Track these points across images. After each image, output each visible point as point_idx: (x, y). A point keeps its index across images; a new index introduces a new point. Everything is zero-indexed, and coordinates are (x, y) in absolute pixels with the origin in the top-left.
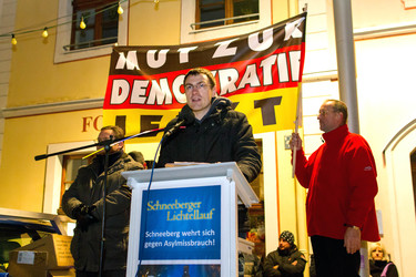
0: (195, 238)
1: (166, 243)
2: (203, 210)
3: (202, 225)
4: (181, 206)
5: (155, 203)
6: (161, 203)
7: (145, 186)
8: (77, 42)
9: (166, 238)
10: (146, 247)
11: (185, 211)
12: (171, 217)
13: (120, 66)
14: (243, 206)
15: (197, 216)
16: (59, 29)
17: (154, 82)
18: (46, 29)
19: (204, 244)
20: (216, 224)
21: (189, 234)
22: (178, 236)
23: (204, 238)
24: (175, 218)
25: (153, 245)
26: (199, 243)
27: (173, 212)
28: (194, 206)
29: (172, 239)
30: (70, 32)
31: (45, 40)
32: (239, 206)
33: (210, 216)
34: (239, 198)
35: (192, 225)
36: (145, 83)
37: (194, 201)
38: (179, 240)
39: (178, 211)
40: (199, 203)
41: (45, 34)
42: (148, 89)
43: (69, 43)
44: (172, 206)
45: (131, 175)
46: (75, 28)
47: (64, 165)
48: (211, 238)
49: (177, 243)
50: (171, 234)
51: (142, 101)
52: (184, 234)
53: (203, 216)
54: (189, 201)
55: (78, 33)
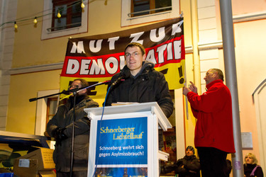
0: (132, 151)
1: (113, 154)
2: (136, 133)
3: (136, 142)
4: (122, 130)
5: (105, 128)
6: (109, 128)
7: (99, 118)
8: (55, 26)
9: (112, 151)
10: (100, 156)
11: (125, 133)
12: (116, 137)
13: (73, 51)
14: (162, 130)
15: (132, 137)
16: (44, 18)
17: (94, 61)
18: (36, 18)
19: (137, 154)
20: (144, 141)
21: (127, 148)
22: (120, 149)
23: (137, 151)
24: (119, 138)
25: (104, 155)
26: (134, 154)
27: (117, 134)
28: (131, 130)
29: (116, 151)
30: (51, 20)
31: (35, 25)
32: (159, 130)
33: (140, 136)
34: (159, 125)
35: (129, 142)
36: (89, 62)
37: (131, 127)
38: (121, 152)
39: (120, 134)
40: (133, 129)
41: (35, 21)
42: (90, 65)
43: (50, 27)
44: (116, 130)
45: (90, 111)
46: (54, 17)
47: (48, 104)
48: (142, 150)
49: (119, 154)
50: (116, 148)
51: (86, 72)
52: (124, 148)
53: (136, 137)
54: (127, 127)
55: (56, 20)
